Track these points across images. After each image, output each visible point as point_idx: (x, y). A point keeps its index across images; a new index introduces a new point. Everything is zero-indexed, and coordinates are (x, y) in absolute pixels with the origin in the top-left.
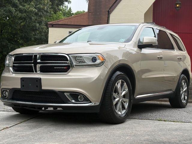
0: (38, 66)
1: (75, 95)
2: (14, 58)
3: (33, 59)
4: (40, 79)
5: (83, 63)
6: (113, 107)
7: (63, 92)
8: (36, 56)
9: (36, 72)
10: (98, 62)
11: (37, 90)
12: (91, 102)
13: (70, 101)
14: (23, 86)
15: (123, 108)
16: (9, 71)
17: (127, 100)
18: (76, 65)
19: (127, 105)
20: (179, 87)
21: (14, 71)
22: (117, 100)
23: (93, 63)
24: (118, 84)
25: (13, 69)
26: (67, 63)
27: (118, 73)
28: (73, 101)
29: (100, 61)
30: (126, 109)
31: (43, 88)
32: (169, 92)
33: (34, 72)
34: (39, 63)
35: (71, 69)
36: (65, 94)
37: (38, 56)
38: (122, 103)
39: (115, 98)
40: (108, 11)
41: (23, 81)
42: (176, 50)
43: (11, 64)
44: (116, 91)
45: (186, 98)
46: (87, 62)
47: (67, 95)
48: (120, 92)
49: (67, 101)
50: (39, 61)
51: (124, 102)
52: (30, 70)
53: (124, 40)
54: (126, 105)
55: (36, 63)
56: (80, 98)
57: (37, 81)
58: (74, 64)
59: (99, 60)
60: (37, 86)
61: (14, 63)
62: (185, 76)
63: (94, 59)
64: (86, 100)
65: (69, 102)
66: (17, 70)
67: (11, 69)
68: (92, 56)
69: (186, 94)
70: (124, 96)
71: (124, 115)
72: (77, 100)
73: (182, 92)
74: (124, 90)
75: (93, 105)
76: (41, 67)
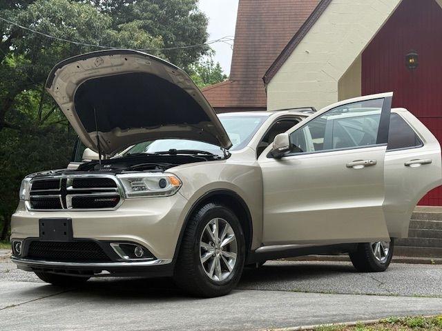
0: (69, 198)
1: (129, 248)
2: (31, 185)
3: (60, 185)
4: (70, 221)
5: (143, 190)
7: (108, 242)
8: (65, 180)
9: (66, 207)
10: (169, 187)
11: (65, 240)
12: (155, 259)
13: (121, 258)
14: (43, 233)
16: (24, 208)
17: (234, 255)
18: (130, 195)
19: (234, 264)
21: (32, 208)
22: (208, 255)
23: (160, 190)
25: (31, 203)
26: (114, 191)
27: (211, 206)
28: (126, 257)
29: (173, 186)
30: (231, 271)
31: (75, 236)
33: (61, 208)
34: (71, 192)
35: (121, 201)
36: (112, 245)
37: (68, 180)
38: (221, 260)
39: (204, 252)
41: (43, 224)
43: (28, 197)
44: (207, 239)
45: (386, 253)
46: (150, 189)
47: (115, 247)
48: (215, 239)
49: (117, 259)
50: (70, 188)
51: (227, 259)
52: (55, 205)
54: (231, 265)
55: (65, 193)
56: (138, 252)
57: (65, 224)
58: (128, 192)
59: (170, 185)
60: (65, 233)
61: (31, 194)
63: (162, 183)
64: (148, 254)
65: (119, 260)
66: (38, 205)
67: (27, 204)
68: (158, 179)
70: (227, 248)
72: (132, 255)
74: (226, 237)
75: (160, 263)
76: (73, 199)
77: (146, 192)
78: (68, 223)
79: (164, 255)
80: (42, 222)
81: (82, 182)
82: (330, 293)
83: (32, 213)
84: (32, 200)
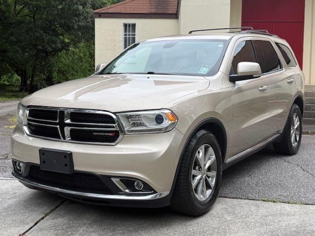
0: (67, 130)
1: (129, 182)
2: (28, 112)
3: (58, 117)
4: (70, 154)
5: (141, 126)
7: (109, 177)
8: (62, 113)
9: (64, 138)
10: (166, 123)
11: (67, 171)
12: (155, 192)
13: (122, 191)
14: (44, 162)
15: (208, 186)
16: (23, 132)
17: (213, 173)
18: (128, 131)
19: (214, 181)
21: (30, 132)
22: (198, 178)
23: (158, 127)
24: (199, 152)
25: (29, 128)
26: (113, 127)
28: (127, 191)
29: (170, 122)
30: (212, 187)
31: (76, 168)
32: (275, 136)
33: (59, 138)
34: (69, 125)
35: (121, 136)
36: (114, 180)
37: (66, 112)
38: (206, 180)
39: (194, 176)
41: (43, 154)
42: (284, 70)
43: (25, 122)
44: (197, 164)
45: (298, 138)
46: (147, 125)
48: (202, 164)
49: (117, 191)
50: (68, 121)
51: (209, 177)
53: (205, 70)
54: (213, 183)
55: (63, 125)
56: (138, 185)
57: (65, 157)
58: (126, 128)
59: (167, 121)
60: (66, 165)
61: (28, 120)
62: (297, 107)
63: (159, 119)
64: (148, 188)
65: (121, 193)
66: (36, 132)
67: (26, 129)
68: (154, 114)
69: (298, 133)
70: (209, 169)
71: (209, 199)
72: (133, 189)
73: (292, 132)
74: (209, 159)
75: (158, 197)
76: (71, 130)
77: (144, 128)
78: (68, 156)
79: (163, 188)
80: (43, 152)
81: (79, 116)
82: (296, 203)
83: (31, 138)
84: (29, 125)
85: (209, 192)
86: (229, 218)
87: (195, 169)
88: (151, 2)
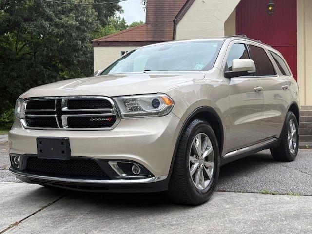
0: (64, 118)
1: (126, 166)
2: (26, 104)
3: (55, 105)
4: (68, 140)
5: (138, 110)
6: (190, 180)
7: (106, 161)
8: (59, 101)
9: (61, 126)
10: (162, 107)
11: (64, 158)
12: (153, 176)
13: (119, 176)
14: (41, 151)
15: (206, 177)
16: (20, 125)
17: (211, 164)
18: (125, 115)
19: (212, 173)
20: (285, 130)
21: (27, 125)
22: (195, 166)
23: (154, 110)
24: (196, 140)
25: (27, 121)
26: (110, 112)
27: (196, 122)
28: (124, 175)
29: (166, 106)
30: (210, 178)
31: (73, 154)
32: (272, 140)
33: (57, 127)
34: (66, 113)
35: (117, 121)
36: (110, 163)
37: (63, 100)
38: (204, 170)
39: (192, 164)
40: (174, 21)
41: (41, 143)
42: (278, 76)
43: (23, 115)
44: (194, 153)
45: (295, 146)
46: (143, 109)
47: (113, 165)
48: (199, 153)
49: (115, 176)
50: (65, 109)
51: (207, 168)
52: (51, 124)
53: (201, 66)
54: (210, 173)
55: (60, 113)
56: (135, 169)
57: (62, 143)
58: (123, 113)
59: (163, 105)
60: (63, 152)
61: (26, 113)
62: (293, 114)
63: (155, 103)
64: (146, 172)
65: (118, 177)
66: (34, 123)
67: (23, 122)
68: (151, 98)
69: (295, 140)
70: (207, 159)
71: (207, 189)
72: (130, 173)
73: (289, 138)
74: (206, 149)
75: (156, 180)
76: (69, 119)
77: (141, 112)
78: (65, 142)
79: (160, 172)
80: (40, 140)
81: (76, 102)
82: (295, 195)
83: (28, 131)
84: (27, 118)
85: (207, 183)
86: (228, 206)
87: (192, 155)
88: (148, 31)
